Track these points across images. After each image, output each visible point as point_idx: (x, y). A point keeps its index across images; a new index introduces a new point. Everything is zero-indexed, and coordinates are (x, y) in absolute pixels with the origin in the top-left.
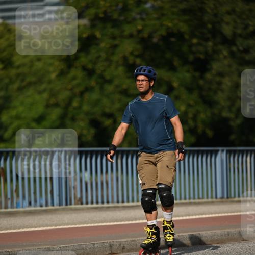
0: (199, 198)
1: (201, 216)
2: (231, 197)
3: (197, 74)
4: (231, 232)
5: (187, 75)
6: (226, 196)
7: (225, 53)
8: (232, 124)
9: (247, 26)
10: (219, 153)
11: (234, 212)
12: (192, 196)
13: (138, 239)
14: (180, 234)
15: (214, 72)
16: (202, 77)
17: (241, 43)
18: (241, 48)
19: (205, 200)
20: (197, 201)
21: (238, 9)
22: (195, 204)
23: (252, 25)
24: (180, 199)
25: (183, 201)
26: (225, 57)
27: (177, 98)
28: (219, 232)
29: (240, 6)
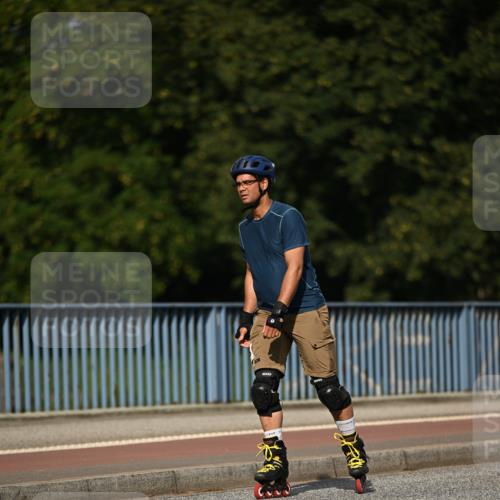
0: (172, 402)
1: (176, 438)
2: (235, 401)
3: (169, 159)
4: (235, 468)
5: (150, 161)
6: (225, 398)
7: (224, 117)
8: (236, 256)
9: (265, 66)
10: (213, 314)
11: (241, 430)
12: (158, 397)
14: (135, 473)
15: (201, 155)
16: (177, 165)
17: (254, 99)
18: (255, 109)
19: (184, 406)
20: (169, 407)
21: (247, 32)
22: (164, 413)
23: (277, 63)
24: (136, 404)
25: (141, 408)
26: (224, 126)
27: (129, 205)
28: (211, 468)
29: (253, 25)
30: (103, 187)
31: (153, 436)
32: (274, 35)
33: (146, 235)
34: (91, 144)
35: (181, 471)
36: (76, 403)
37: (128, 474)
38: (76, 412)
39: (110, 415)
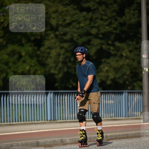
0: (37, 120)
1: (38, 131)
2: (56, 120)
3: (36, 48)
4: (56, 140)
5: (30, 49)
6: (53, 119)
7: (52, 35)
8: (56, 77)
9: (65, 20)
10: (49, 94)
11: (57, 129)
12: (33, 119)
13: (2, 144)
14: (26, 142)
15: (46, 47)
16: (38, 50)
17: (61, 30)
18: (62, 33)
19: (41, 122)
20: (36, 122)
21: (59, 10)
22: (35, 124)
23: (68, 19)
24: (26, 121)
25: (28, 122)
26: (52, 38)
27: (24, 62)
28: (49, 140)
29: (61, 8)
30: (16, 56)
31: (31, 130)
32: (67, 11)
33: (29, 71)
34: (13, 43)
35: (40, 141)
36: (8, 121)
37: (24, 142)
38: (8, 123)
39: (19, 124)
